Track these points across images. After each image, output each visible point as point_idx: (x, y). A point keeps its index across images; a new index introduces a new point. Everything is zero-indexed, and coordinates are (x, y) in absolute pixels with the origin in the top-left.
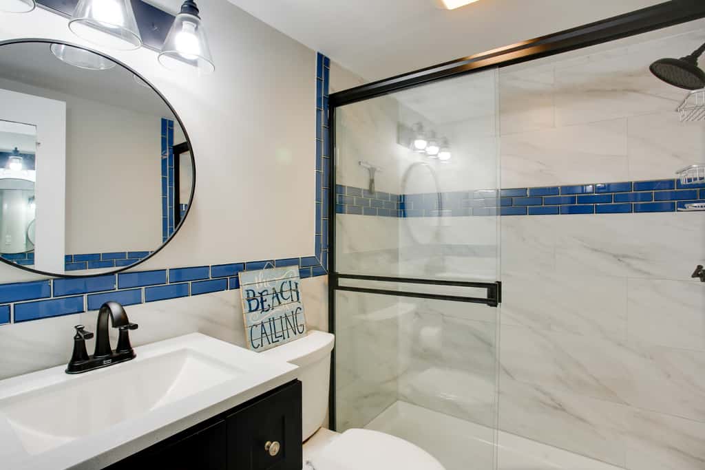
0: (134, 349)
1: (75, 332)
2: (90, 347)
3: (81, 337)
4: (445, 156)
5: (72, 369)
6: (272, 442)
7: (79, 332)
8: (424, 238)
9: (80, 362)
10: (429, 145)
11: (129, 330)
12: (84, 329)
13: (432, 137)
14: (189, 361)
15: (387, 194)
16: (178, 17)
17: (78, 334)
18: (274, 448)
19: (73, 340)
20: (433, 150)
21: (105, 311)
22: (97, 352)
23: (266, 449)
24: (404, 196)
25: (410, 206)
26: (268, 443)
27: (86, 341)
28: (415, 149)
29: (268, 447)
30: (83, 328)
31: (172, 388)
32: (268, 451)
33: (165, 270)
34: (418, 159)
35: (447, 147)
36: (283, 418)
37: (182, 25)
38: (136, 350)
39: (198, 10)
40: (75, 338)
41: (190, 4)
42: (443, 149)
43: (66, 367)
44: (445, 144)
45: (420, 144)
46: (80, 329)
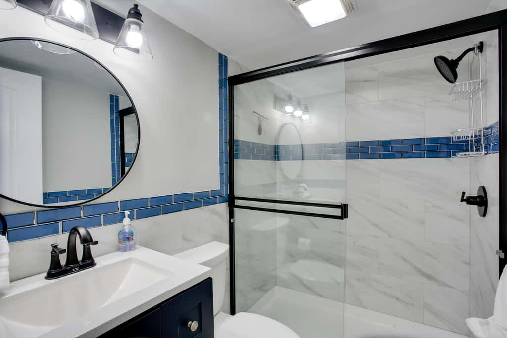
0: (94, 259)
1: (51, 249)
2: (63, 259)
3: (56, 252)
4: (306, 117)
5: (50, 276)
6: (192, 322)
7: (55, 249)
8: (292, 176)
9: (56, 271)
10: (295, 109)
11: (91, 246)
12: (58, 247)
13: (298, 104)
14: (133, 267)
15: (267, 145)
16: (127, 20)
17: (53, 250)
18: (194, 326)
19: (50, 255)
20: (298, 113)
21: (73, 233)
22: (68, 263)
23: (189, 326)
24: (277, 146)
25: (282, 153)
26: (190, 323)
27: (60, 255)
28: (286, 113)
29: (190, 325)
30: (58, 245)
31: (121, 287)
32: (190, 328)
33: (117, 202)
34: (288, 119)
35: (307, 112)
36: (200, 305)
37: (130, 26)
38: (96, 260)
39: (141, 15)
40: (52, 253)
41: (136, 11)
42: (305, 113)
43: (45, 274)
44: (306, 110)
45: (289, 109)
46: (55, 247)
